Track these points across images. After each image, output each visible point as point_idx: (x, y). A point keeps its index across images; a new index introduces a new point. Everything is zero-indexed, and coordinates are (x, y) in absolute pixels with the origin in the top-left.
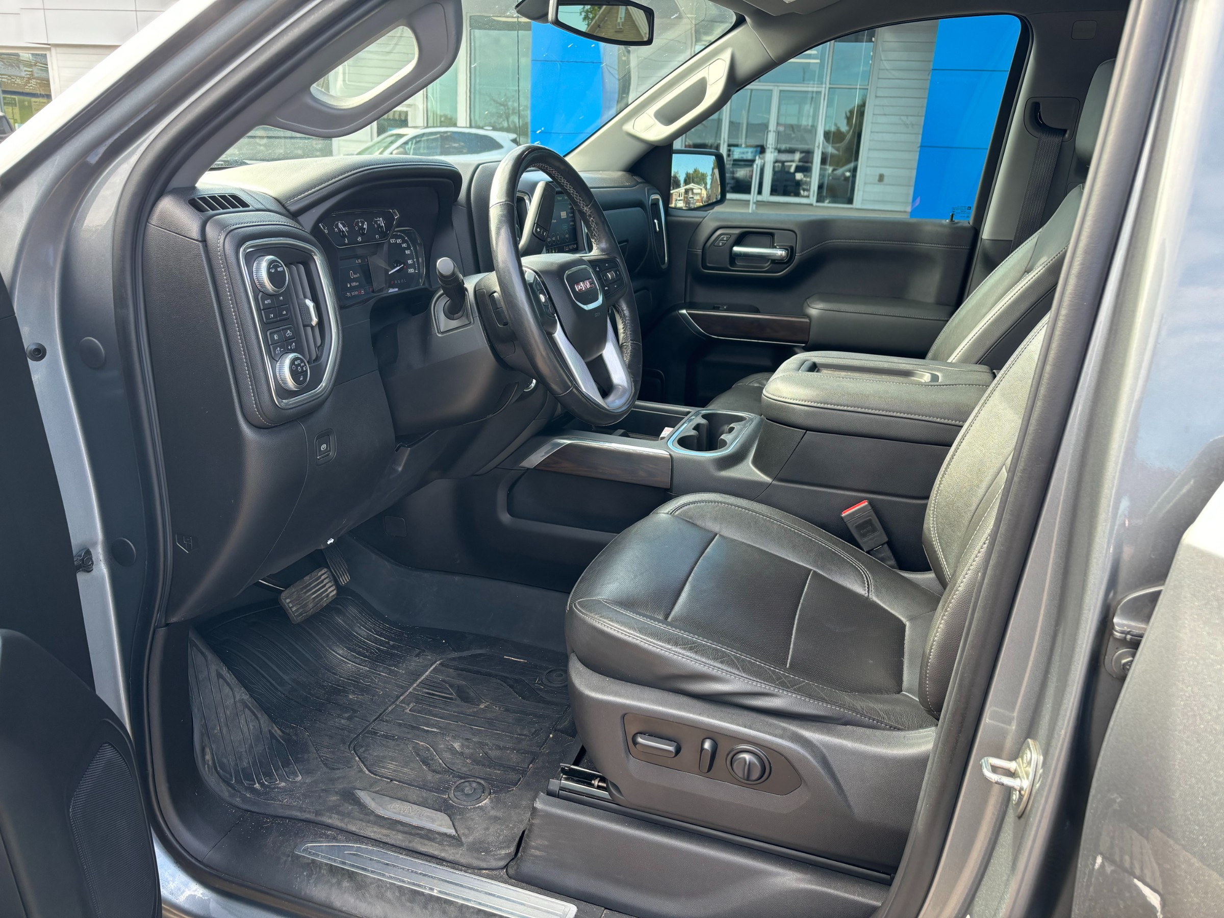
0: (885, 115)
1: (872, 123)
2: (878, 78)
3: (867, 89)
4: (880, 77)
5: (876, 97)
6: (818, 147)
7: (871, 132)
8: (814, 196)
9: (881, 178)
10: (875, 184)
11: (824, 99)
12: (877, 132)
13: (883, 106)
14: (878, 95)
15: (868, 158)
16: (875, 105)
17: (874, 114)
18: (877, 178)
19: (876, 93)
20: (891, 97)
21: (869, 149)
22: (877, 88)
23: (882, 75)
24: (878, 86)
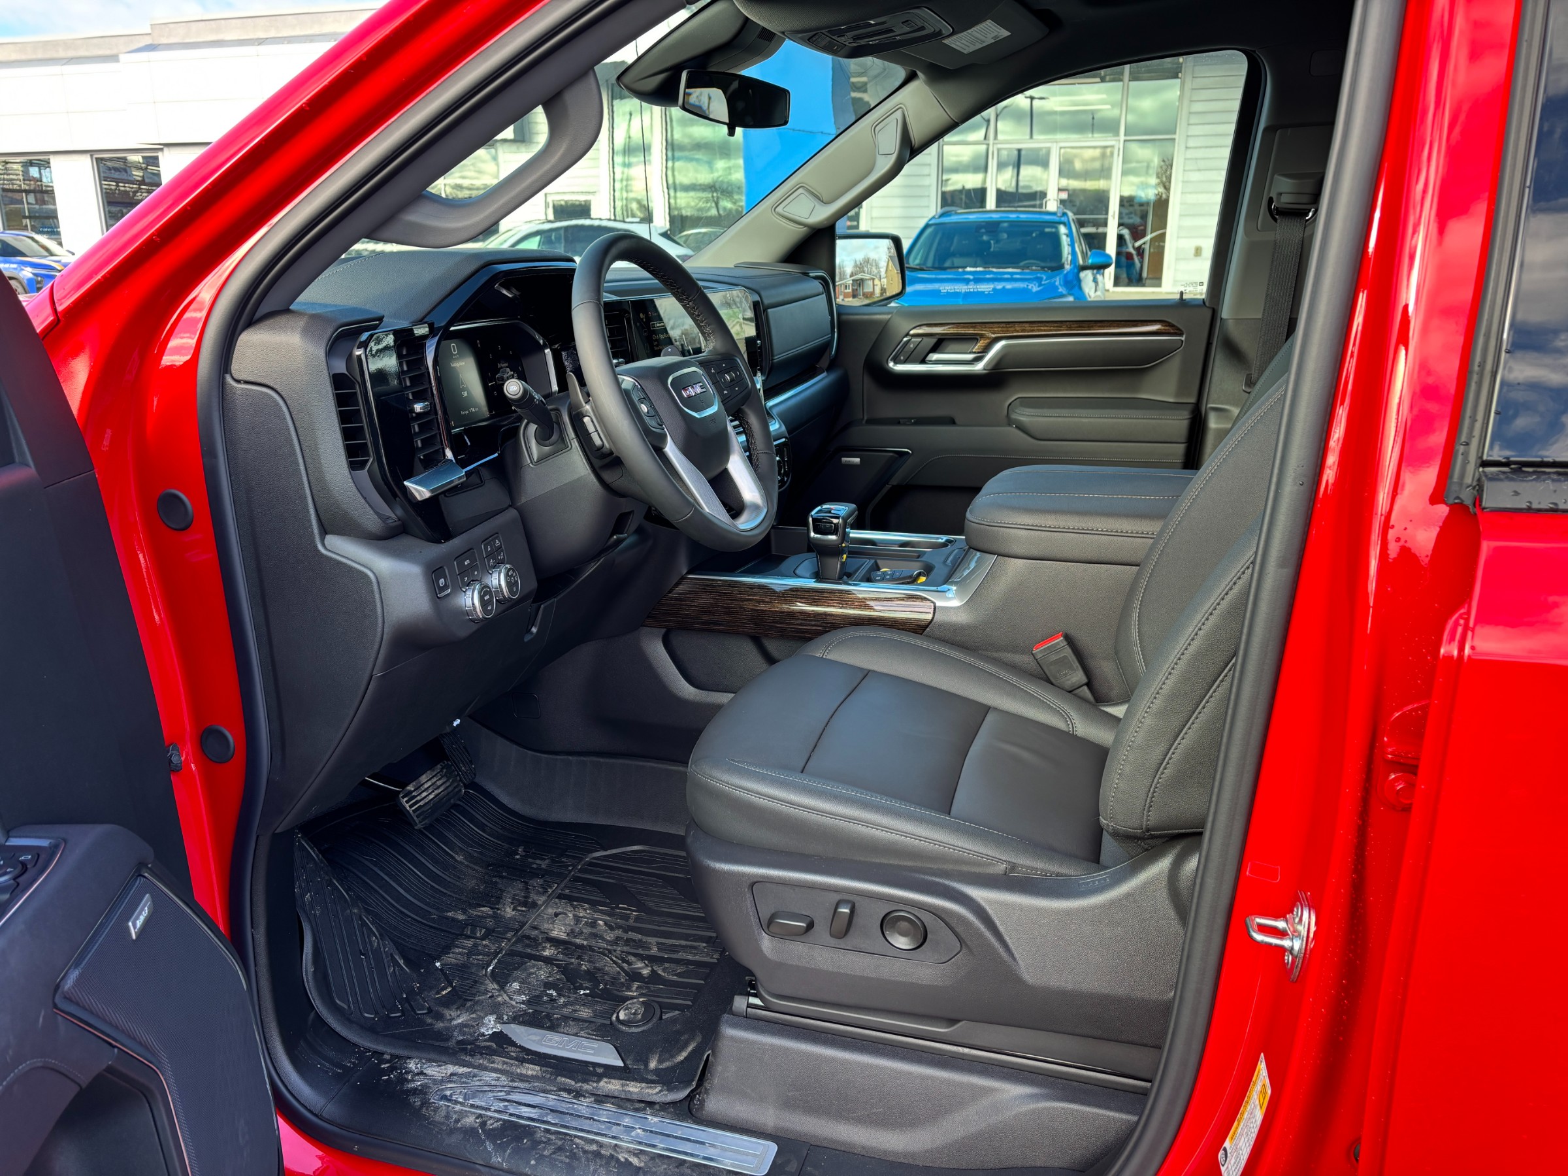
0: (1199, 170)
1: (1183, 182)
2: (1189, 124)
3: (1174, 139)
4: (1191, 122)
5: (1187, 148)
7: (1182, 193)
9: (1198, 252)
10: (1189, 261)
12: (1190, 193)
13: (1196, 159)
14: (1188, 146)
15: (1180, 228)
16: (1185, 159)
17: (1184, 170)
18: (1193, 251)
19: (1186, 143)
20: (1207, 147)
21: (1181, 215)
22: (1188, 136)
23: (1193, 120)
24: (1189, 134)
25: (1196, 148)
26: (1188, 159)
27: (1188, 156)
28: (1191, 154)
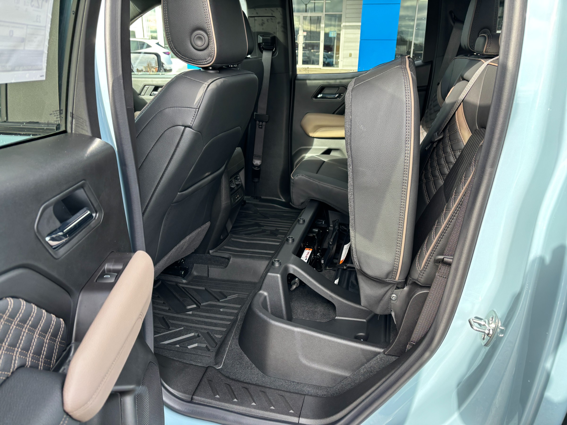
6: (322, 42)
8: (321, 64)
11: (323, 19)
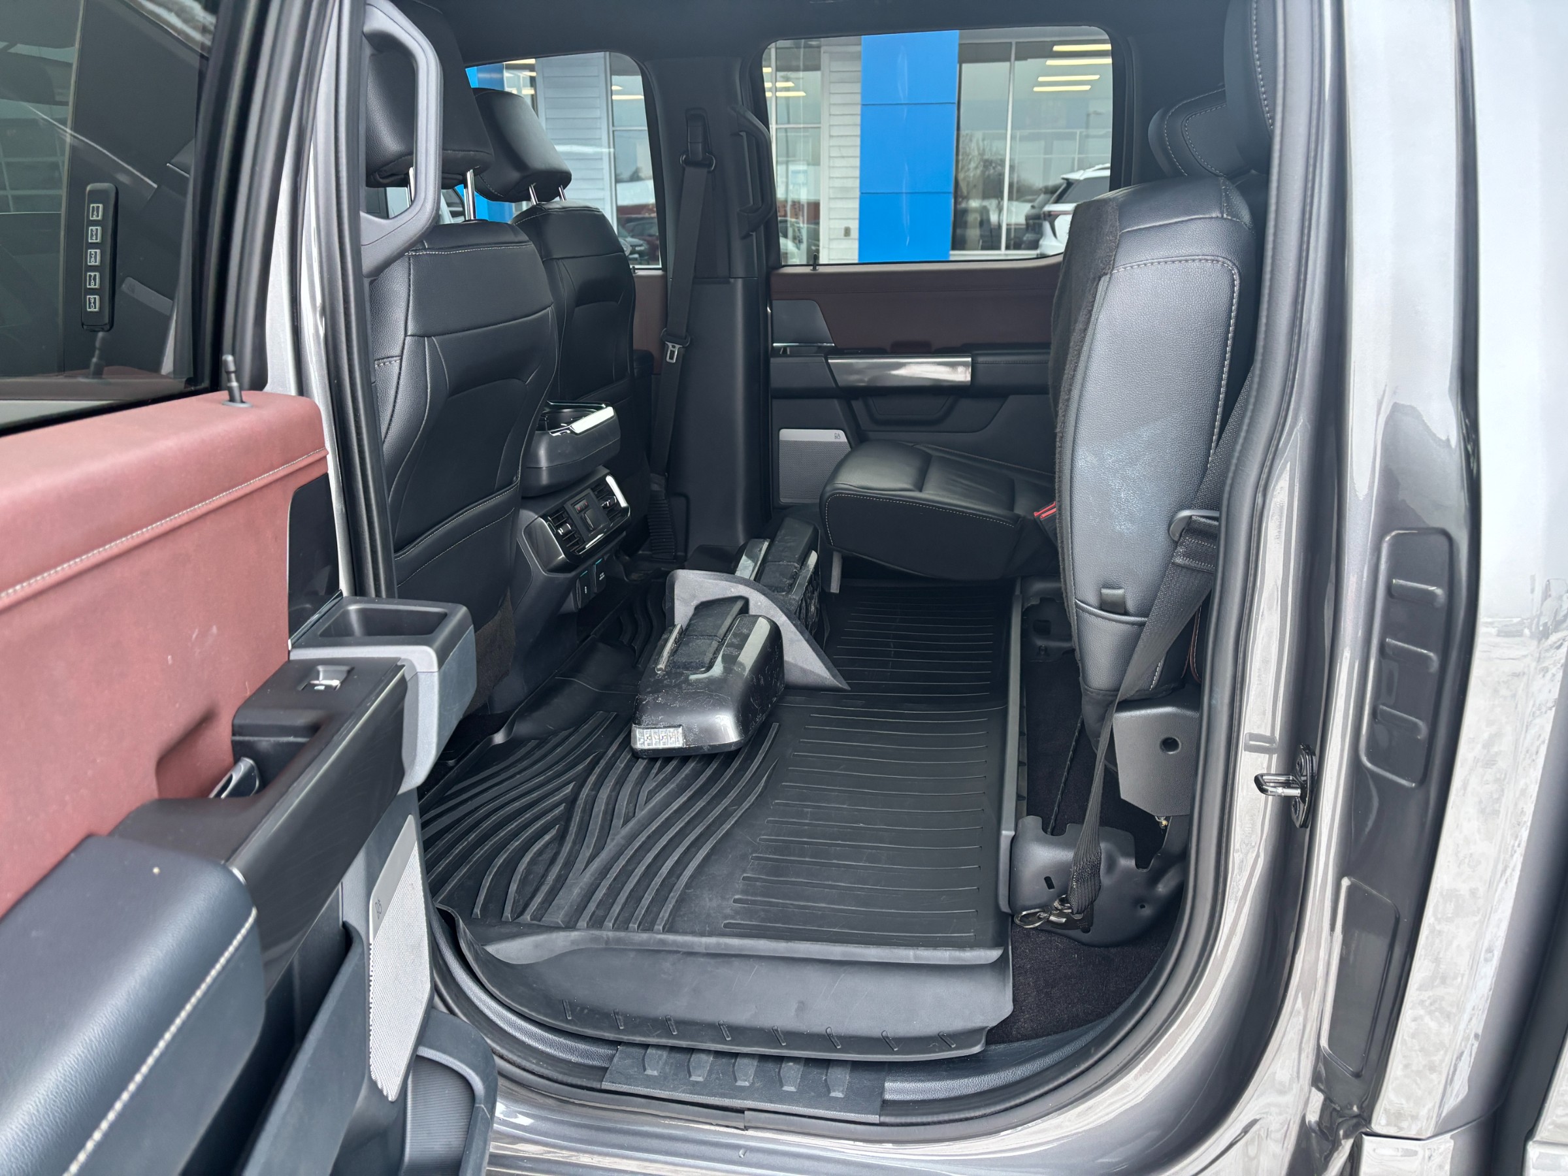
0: (843, 157)
2: (830, 115)
3: (819, 128)
4: (833, 113)
5: (831, 136)
9: (847, 232)
10: (840, 239)
12: (837, 178)
13: (840, 146)
14: (832, 134)
15: (830, 209)
16: (830, 147)
17: (830, 157)
18: (843, 232)
19: (829, 132)
21: (830, 198)
22: (830, 126)
23: (834, 110)
24: (831, 123)
25: (838, 136)
26: (833, 146)
27: (831, 144)
28: (834, 142)
